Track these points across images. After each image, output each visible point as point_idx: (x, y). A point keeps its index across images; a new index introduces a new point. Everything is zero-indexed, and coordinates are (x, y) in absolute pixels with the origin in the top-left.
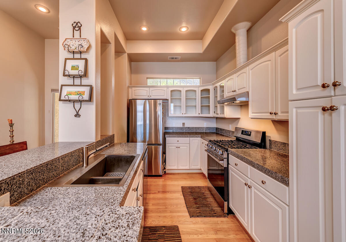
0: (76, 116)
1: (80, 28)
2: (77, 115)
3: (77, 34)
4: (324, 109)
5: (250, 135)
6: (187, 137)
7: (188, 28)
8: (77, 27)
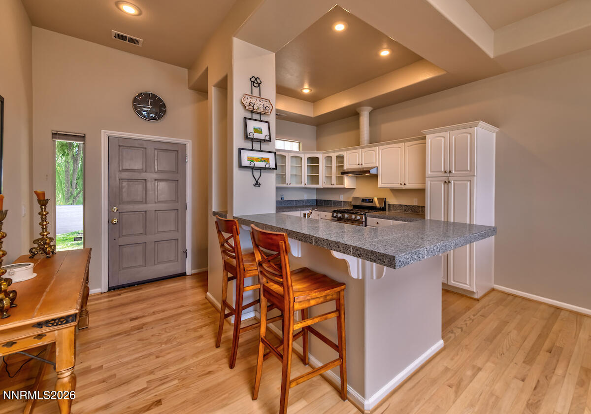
0: (255, 185)
1: (259, 84)
2: (257, 184)
3: (256, 91)
4: (445, 182)
5: (372, 202)
6: (298, 211)
7: (311, 90)
8: (255, 82)
